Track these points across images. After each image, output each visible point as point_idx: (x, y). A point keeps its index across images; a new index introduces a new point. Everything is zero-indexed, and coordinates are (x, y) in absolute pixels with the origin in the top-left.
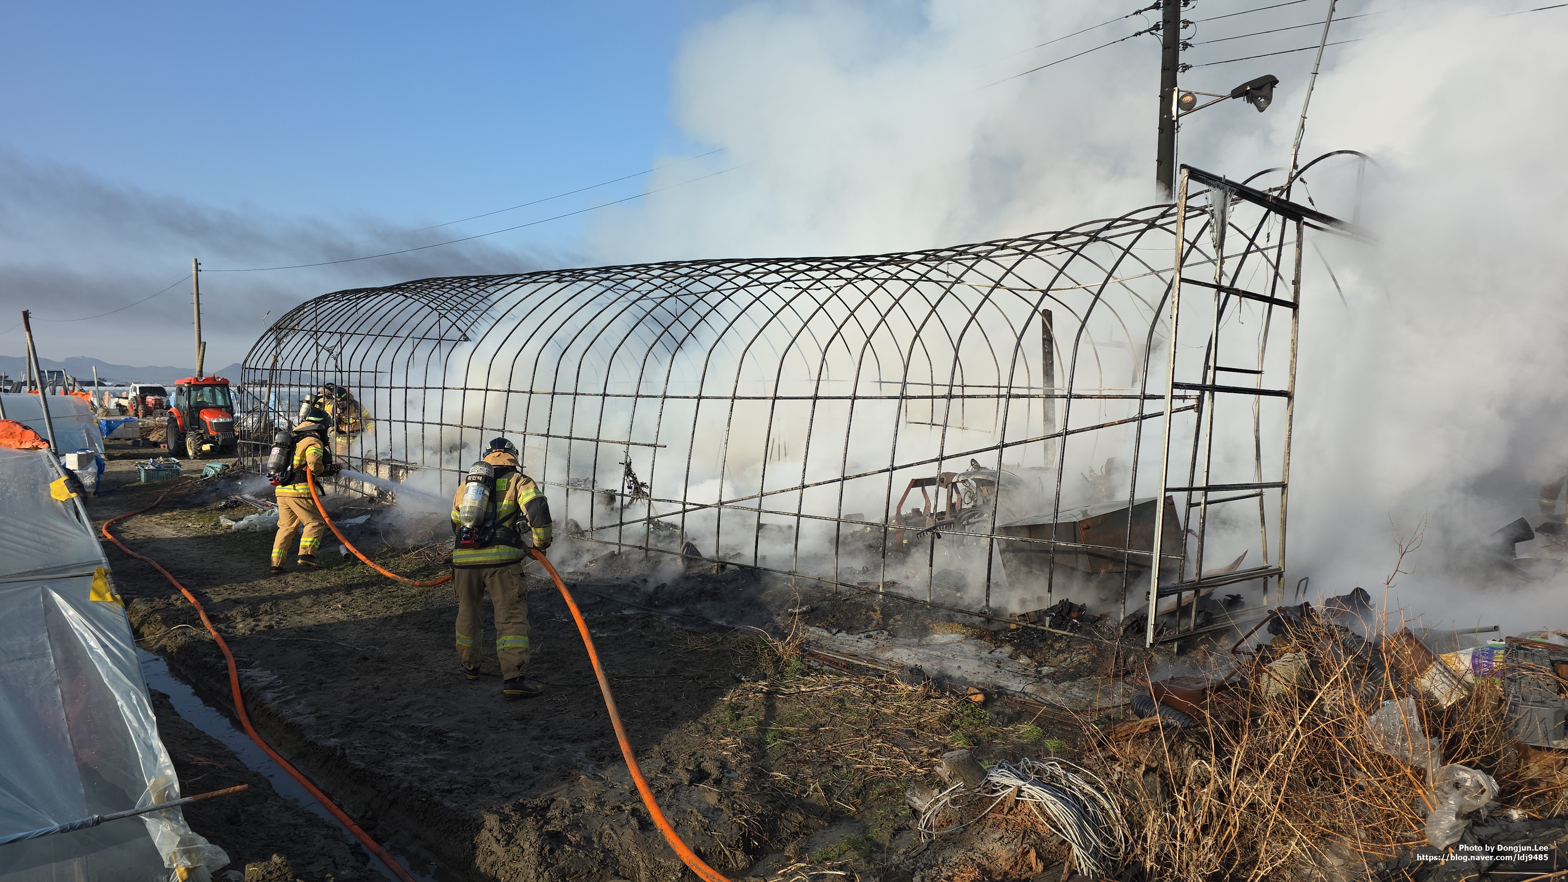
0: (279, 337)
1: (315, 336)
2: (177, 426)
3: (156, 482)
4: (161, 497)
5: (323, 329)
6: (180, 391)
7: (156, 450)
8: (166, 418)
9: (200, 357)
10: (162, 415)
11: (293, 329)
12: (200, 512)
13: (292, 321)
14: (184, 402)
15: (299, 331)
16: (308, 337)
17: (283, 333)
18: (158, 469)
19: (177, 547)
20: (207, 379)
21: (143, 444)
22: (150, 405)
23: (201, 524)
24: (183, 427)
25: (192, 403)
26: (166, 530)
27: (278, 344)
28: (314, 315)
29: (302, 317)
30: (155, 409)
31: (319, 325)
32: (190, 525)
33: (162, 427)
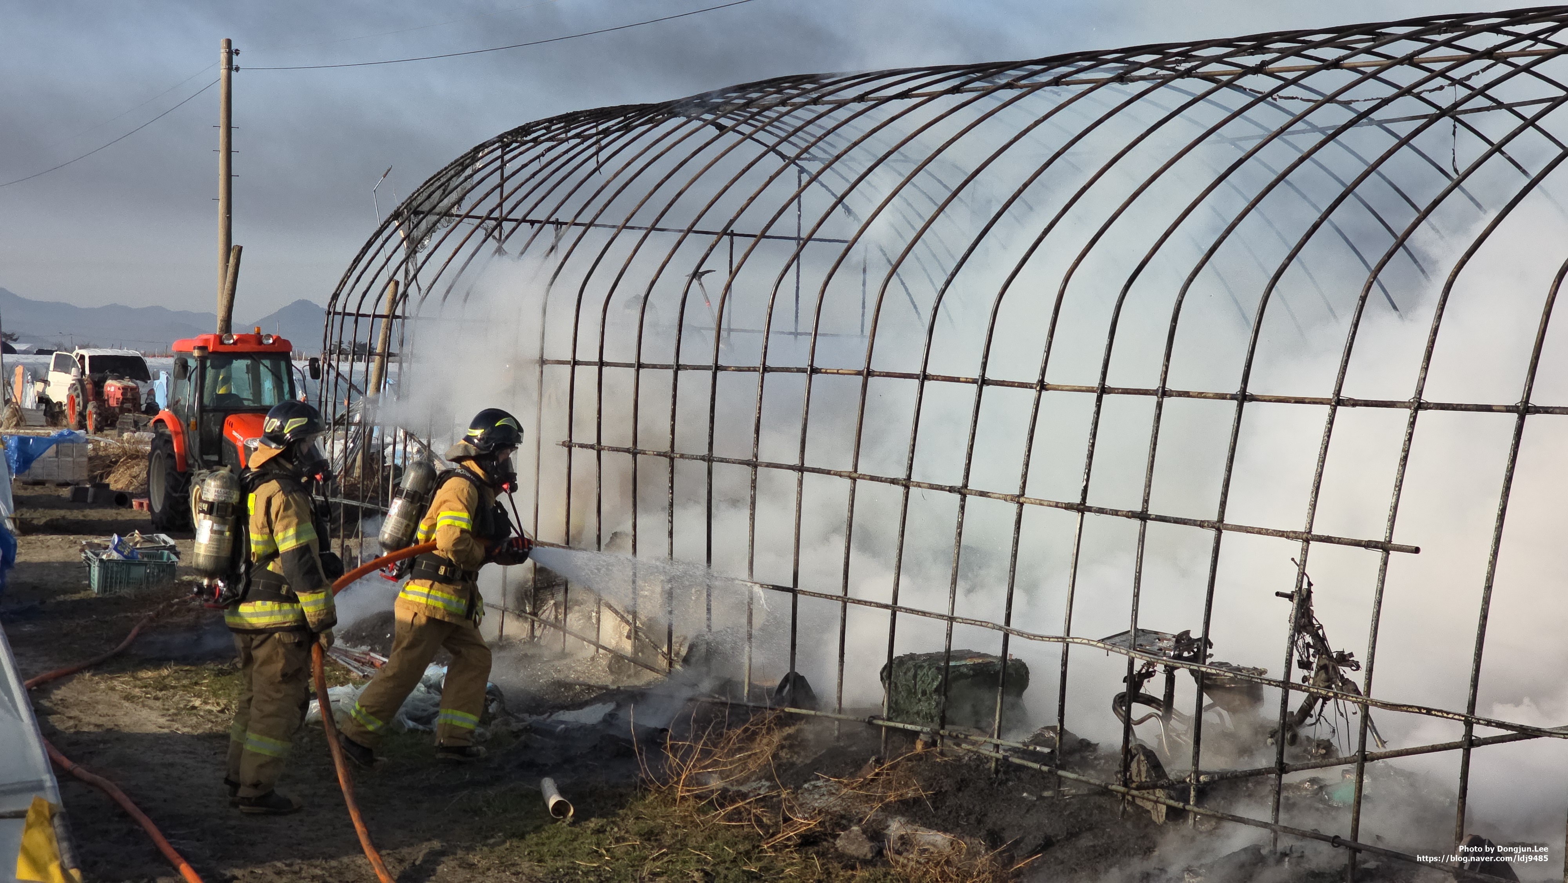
0: (416, 233)
1: (496, 233)
2: (171, 456)
3: (125, 591)
4: (134, 631)
5: (518, 214)
6: (183, 368)
7: (124, 515)
8: (147, 436)
9: (228, 284)
10: (137, 426)
11: (447, 213)
12: (221, 673)
13: (445, 195)
14: (188, 394)
15: (462, 218)
16: (480, 234)
17: (423, 226)
18: (130, 561)
19: (169, 758)
20: (242, 339)
21: (95, 497)
22: (113, 403)
23: (223, 702)
24: (184, 458)
25: (206, 400)
26: (145, 713)
27: (412, 253)
28: (496, 179)
29: (468, 185)
30: (123, 410)
31: (507, 206)
32: (197, 703)
33: (135, 456)
